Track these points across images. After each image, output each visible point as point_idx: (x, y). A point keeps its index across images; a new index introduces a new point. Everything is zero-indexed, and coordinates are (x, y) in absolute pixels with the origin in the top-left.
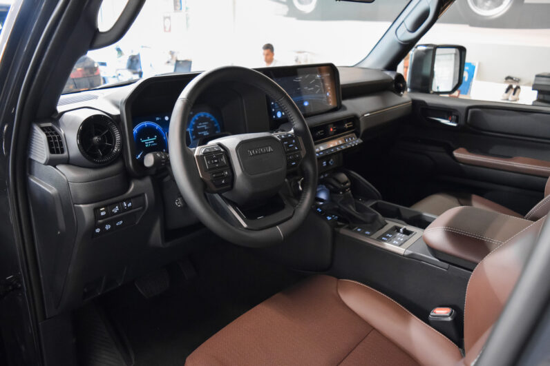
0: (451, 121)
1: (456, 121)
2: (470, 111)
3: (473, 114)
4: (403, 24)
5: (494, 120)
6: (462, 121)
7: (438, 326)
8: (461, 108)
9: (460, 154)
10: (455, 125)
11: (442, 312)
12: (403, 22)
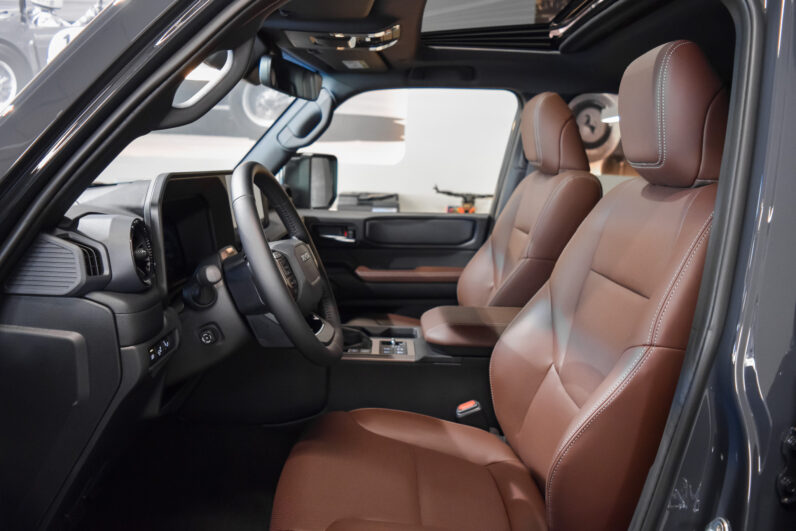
0: (348, 237)
1: (354, 237)
2: (368, 224)
3: (371, 227)
4: (286, 129)
5: (393, 233)
6: (360, 235)
7: (470, 420)
8: (358, 220)
9: (363, 273)
10: (352, 241)
11: (468, 407)
12: (286, 126)
